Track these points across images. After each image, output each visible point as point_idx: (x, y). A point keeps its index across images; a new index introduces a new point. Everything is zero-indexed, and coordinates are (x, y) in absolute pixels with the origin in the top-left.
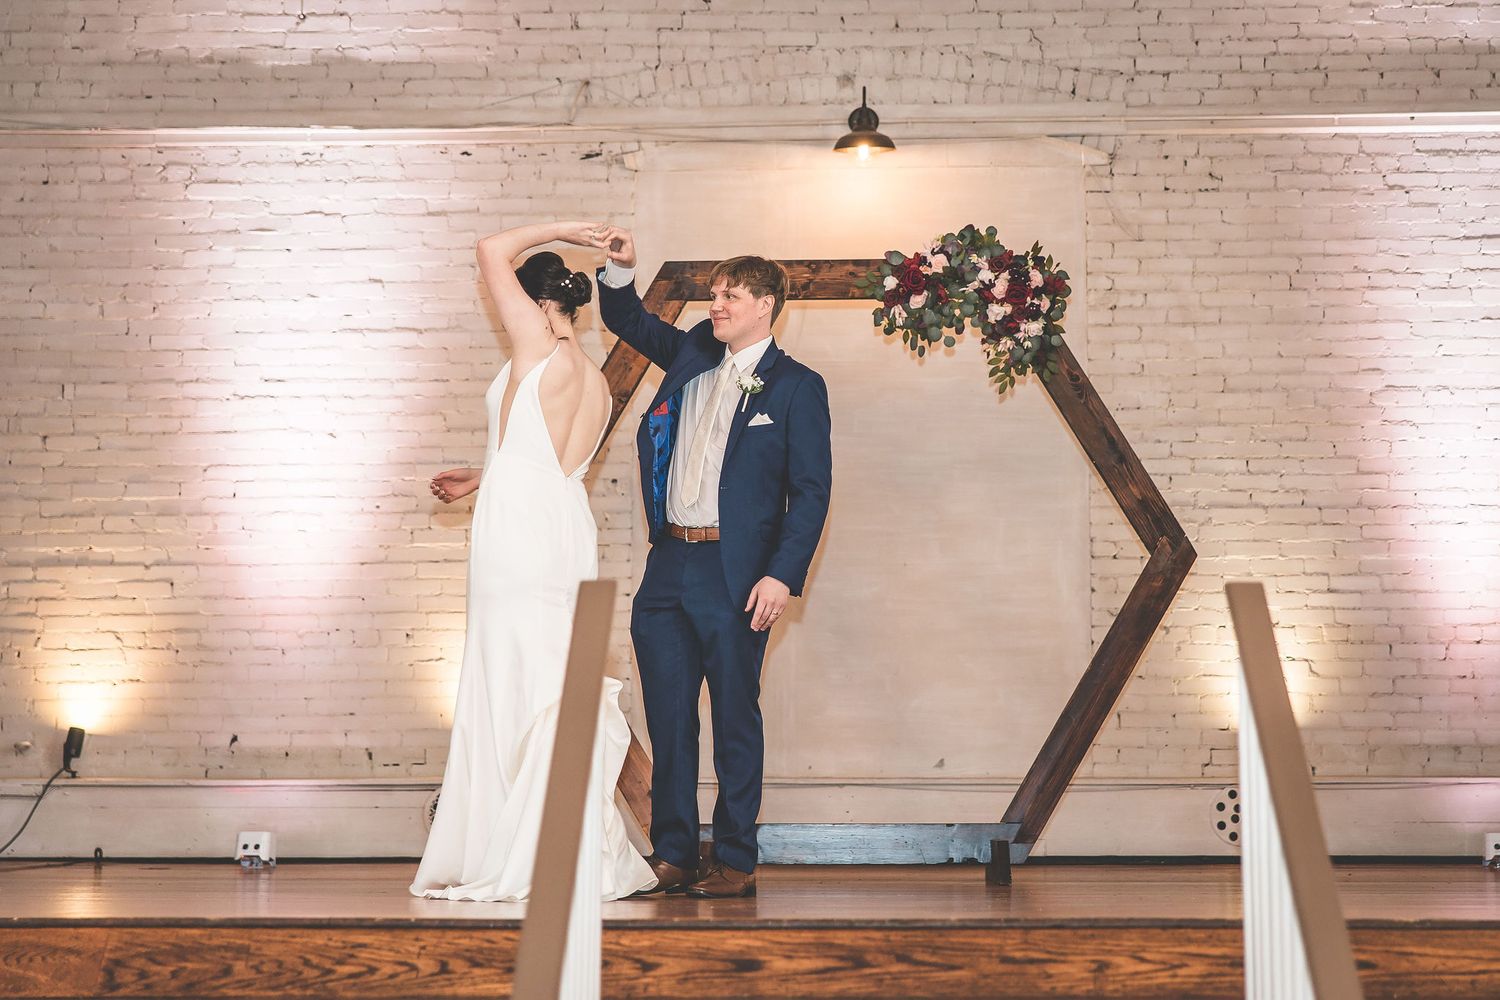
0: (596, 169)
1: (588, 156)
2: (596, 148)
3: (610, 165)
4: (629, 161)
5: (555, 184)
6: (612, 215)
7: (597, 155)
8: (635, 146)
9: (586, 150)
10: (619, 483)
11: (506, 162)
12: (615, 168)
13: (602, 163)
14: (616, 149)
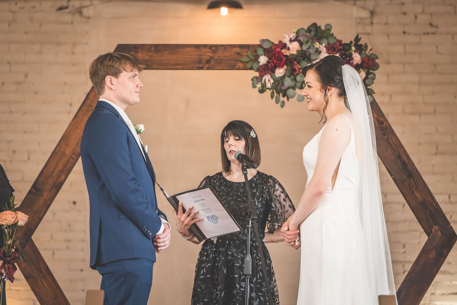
0: (66, 16)
1: (61, 9)
2: (65, 4)
3: (73, 14)
4: (85, 12)
5: (41, 25)
6: (74, 44)
7: (67, 8)
8: (88, 3)
9: (59, 4)
10: (78, 204)
11: (11, 12)
12: (77, 16)
13: (69, 13)
14: (77, 4)
